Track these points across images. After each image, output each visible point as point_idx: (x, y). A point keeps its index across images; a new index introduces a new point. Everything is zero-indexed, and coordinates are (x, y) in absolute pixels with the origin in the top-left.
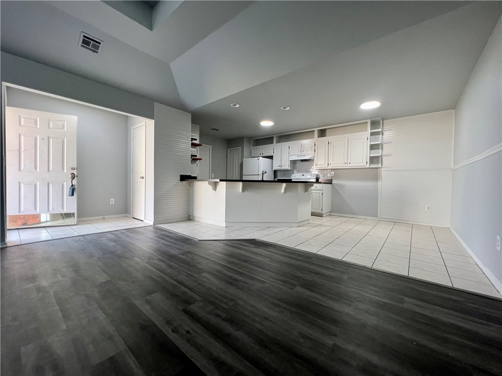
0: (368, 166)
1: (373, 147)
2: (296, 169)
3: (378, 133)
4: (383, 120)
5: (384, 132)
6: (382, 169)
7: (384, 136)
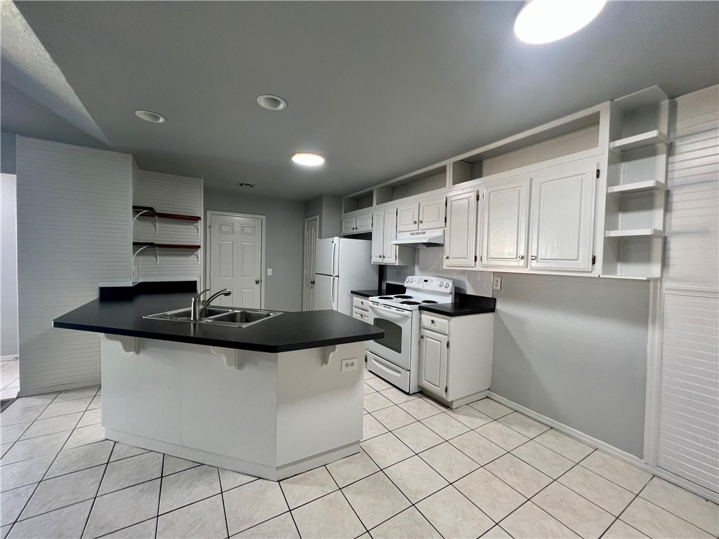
0: (598, 271)
1: (622, 203)
2: (418, 264)
3: (647, 150)
4: (672, 97)
5: (678, 143)
6: (667, 284)
7: (677, 158)
